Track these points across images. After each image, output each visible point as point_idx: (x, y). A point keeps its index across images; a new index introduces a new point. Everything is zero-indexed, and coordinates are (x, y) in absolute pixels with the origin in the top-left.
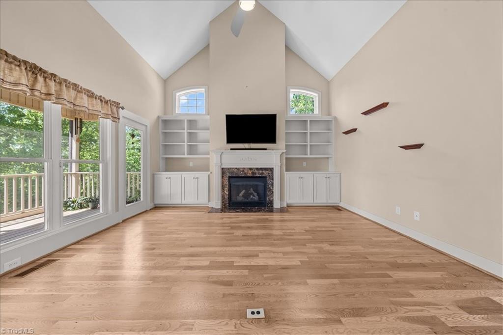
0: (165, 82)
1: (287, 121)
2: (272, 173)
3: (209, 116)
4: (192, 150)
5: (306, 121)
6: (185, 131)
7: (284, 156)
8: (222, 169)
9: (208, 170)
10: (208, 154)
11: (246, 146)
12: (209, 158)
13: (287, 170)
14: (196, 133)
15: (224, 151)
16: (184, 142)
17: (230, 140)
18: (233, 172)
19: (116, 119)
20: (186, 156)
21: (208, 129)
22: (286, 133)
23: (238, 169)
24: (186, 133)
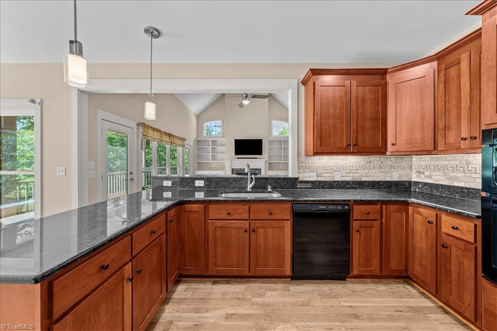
0: (198, 117)
1: (269, 141)
2: (261, 172)
3: (224, 139)
4: (214, 158)
5: (281, 141)
6: (211, 147)
7: (268, 162)
8: (232, 169)
9: (224, 170)
10: (224, 160)
11: (246, 156)
12: (224, 163)
13: (269, 170)
14: (216, 148)
15: (233, 159)
16: (209, 153)
17: (237, 153)
18: (238, 171)
19: (183, 146)
20: (211, 161)
21: (224, 146)
22: (269, 148)
23: (241, 169)
24: (211, 149)
